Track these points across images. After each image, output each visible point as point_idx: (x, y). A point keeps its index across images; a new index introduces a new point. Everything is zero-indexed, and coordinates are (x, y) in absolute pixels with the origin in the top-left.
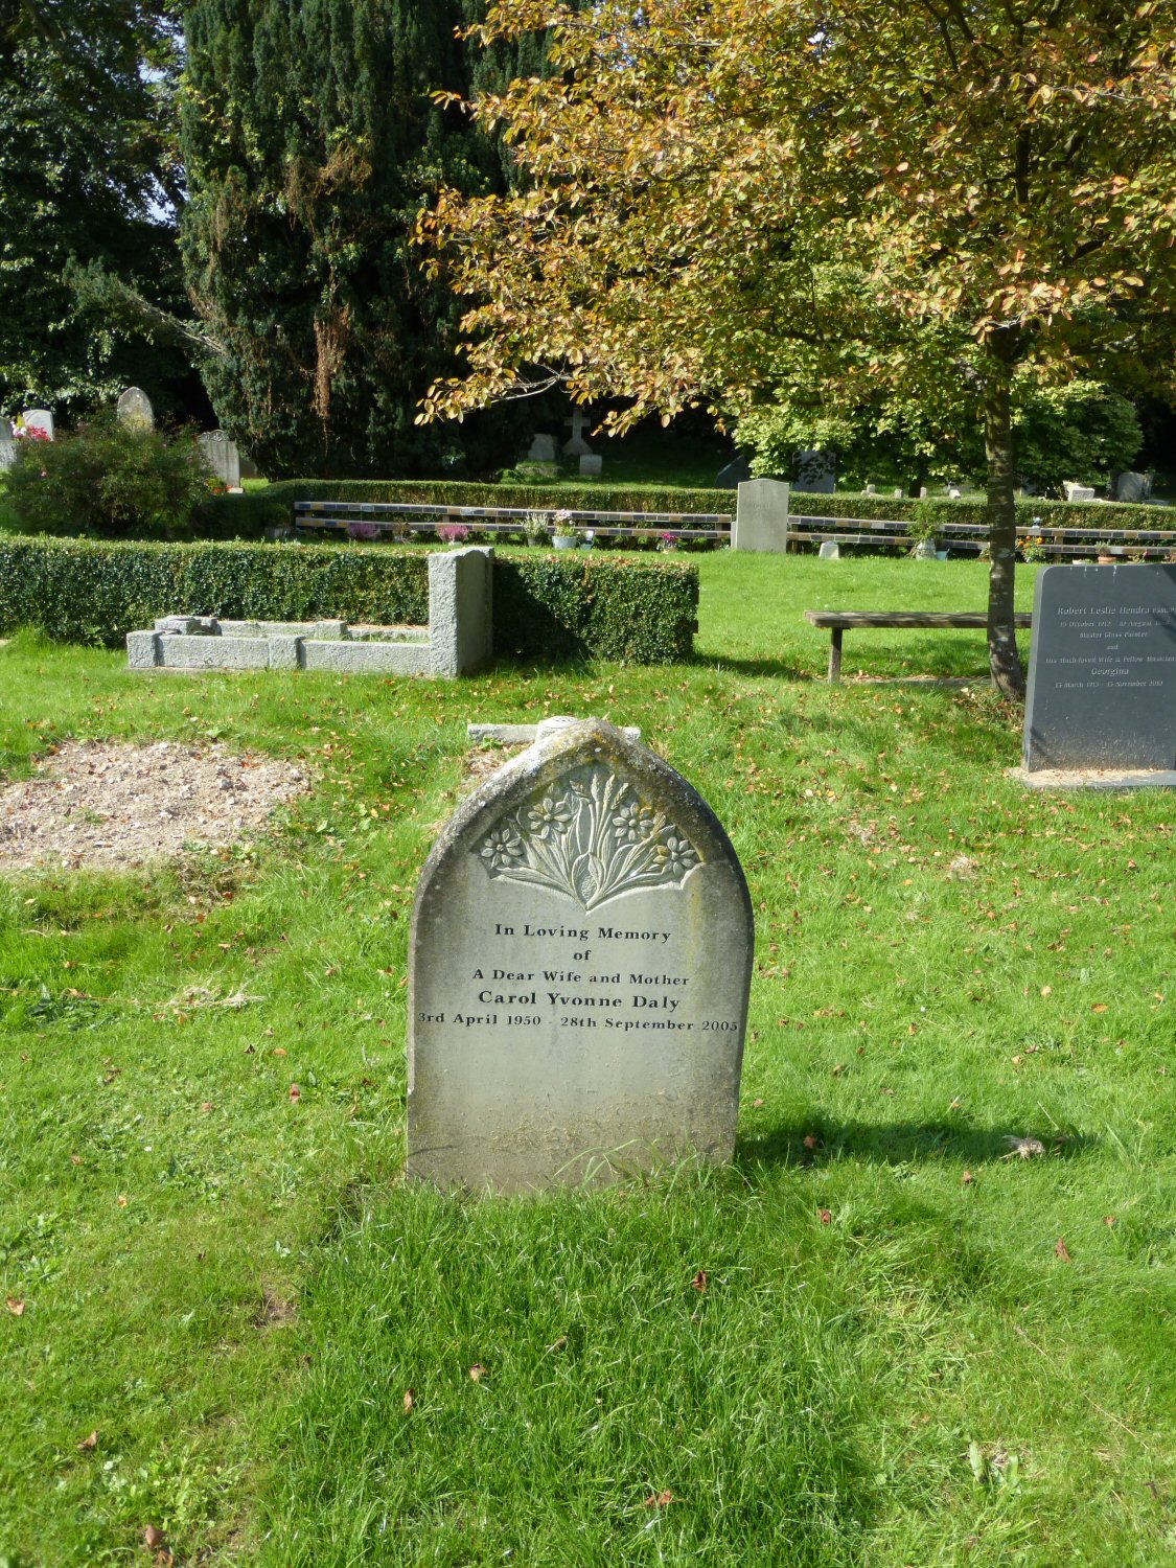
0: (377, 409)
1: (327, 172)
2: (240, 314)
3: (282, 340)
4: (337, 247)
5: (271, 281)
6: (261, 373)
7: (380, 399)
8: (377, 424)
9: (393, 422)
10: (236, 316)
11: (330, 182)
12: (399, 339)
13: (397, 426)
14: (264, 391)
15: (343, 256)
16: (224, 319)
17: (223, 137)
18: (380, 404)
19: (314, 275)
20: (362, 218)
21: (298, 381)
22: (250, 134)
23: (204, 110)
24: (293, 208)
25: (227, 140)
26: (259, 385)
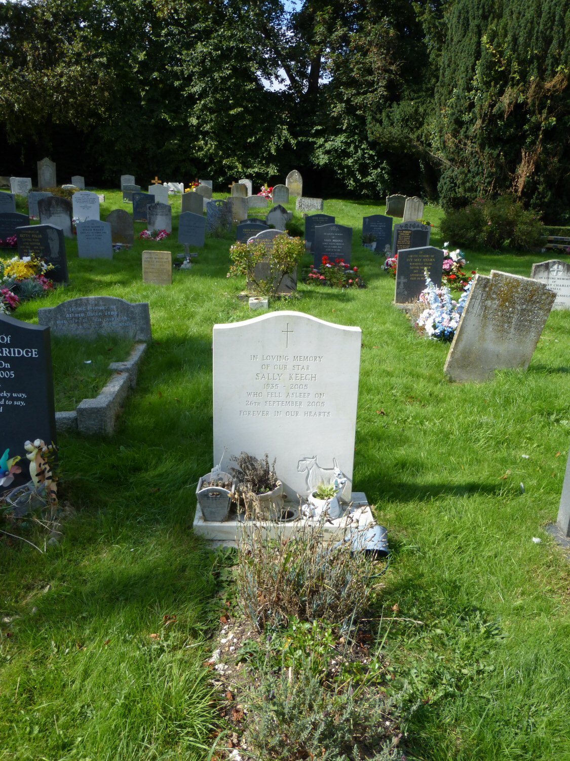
0: (539, 192)
1: (548, 85)
2: (487, 148)
3: (502, 159)
4: (546, 119)
5: (504, 133)
6: (491, 175)
7: (541, 188)
8: (537, 199)
9: (545, 198)
10: (484, 149)
11: (549, 90)
12: (559, 161)
13: (546, 200)
14: (489, 183)
15: (549, 123)
16: (478, 149)
17: (500, 67)
18: (540, 190)
19: (527, 130)
20: (558, 106)
21: (506, 178)
22: (515, 66)
23: (494, 55)
24: (529, 101)
25: (503, 68)
26: (487, 180)
